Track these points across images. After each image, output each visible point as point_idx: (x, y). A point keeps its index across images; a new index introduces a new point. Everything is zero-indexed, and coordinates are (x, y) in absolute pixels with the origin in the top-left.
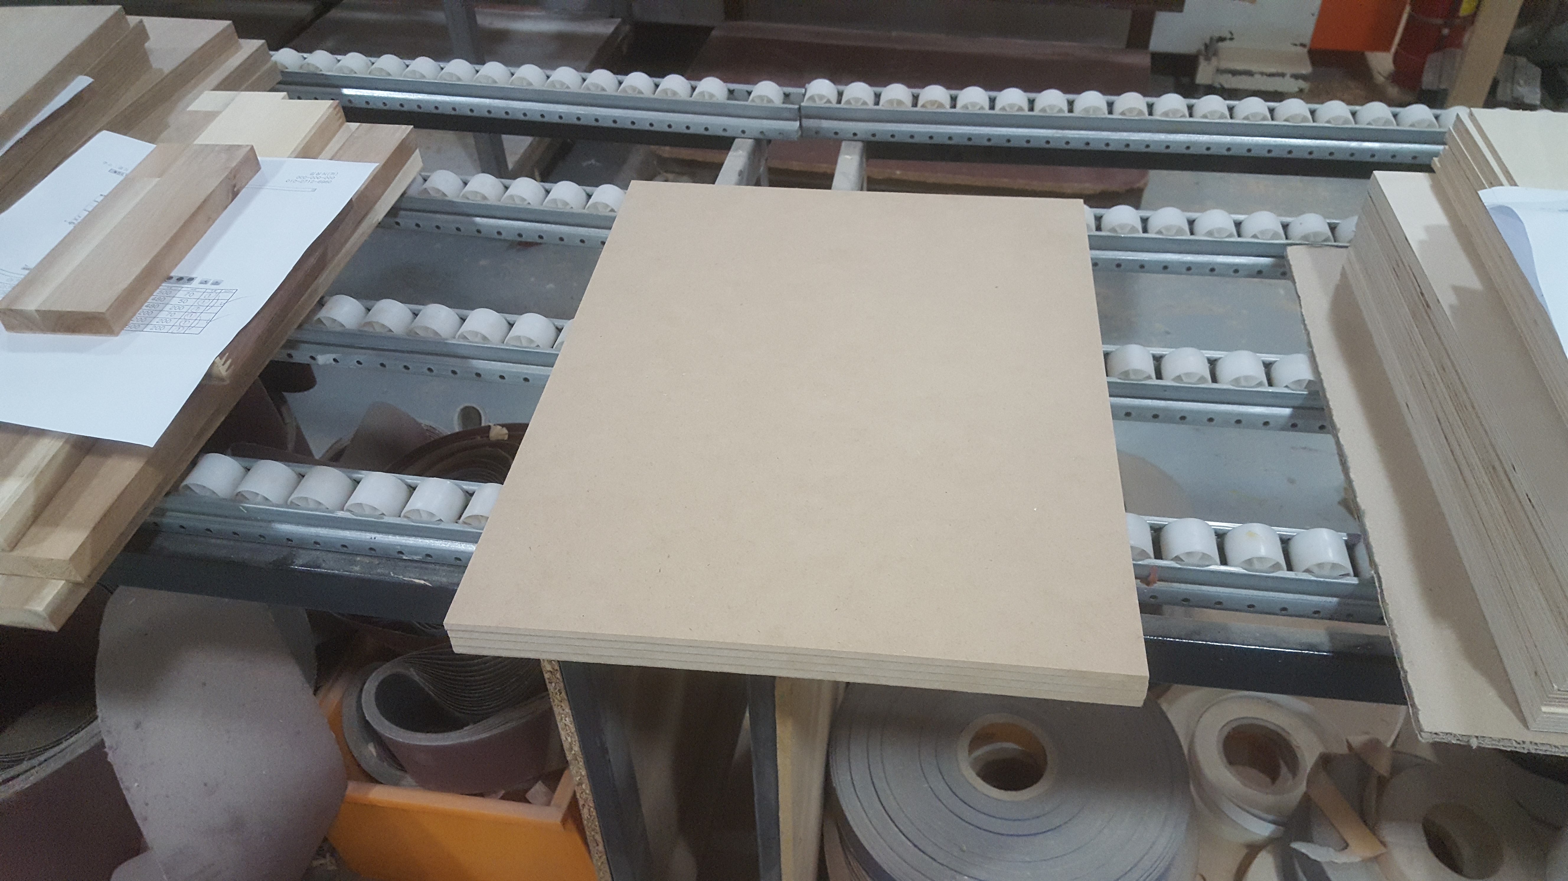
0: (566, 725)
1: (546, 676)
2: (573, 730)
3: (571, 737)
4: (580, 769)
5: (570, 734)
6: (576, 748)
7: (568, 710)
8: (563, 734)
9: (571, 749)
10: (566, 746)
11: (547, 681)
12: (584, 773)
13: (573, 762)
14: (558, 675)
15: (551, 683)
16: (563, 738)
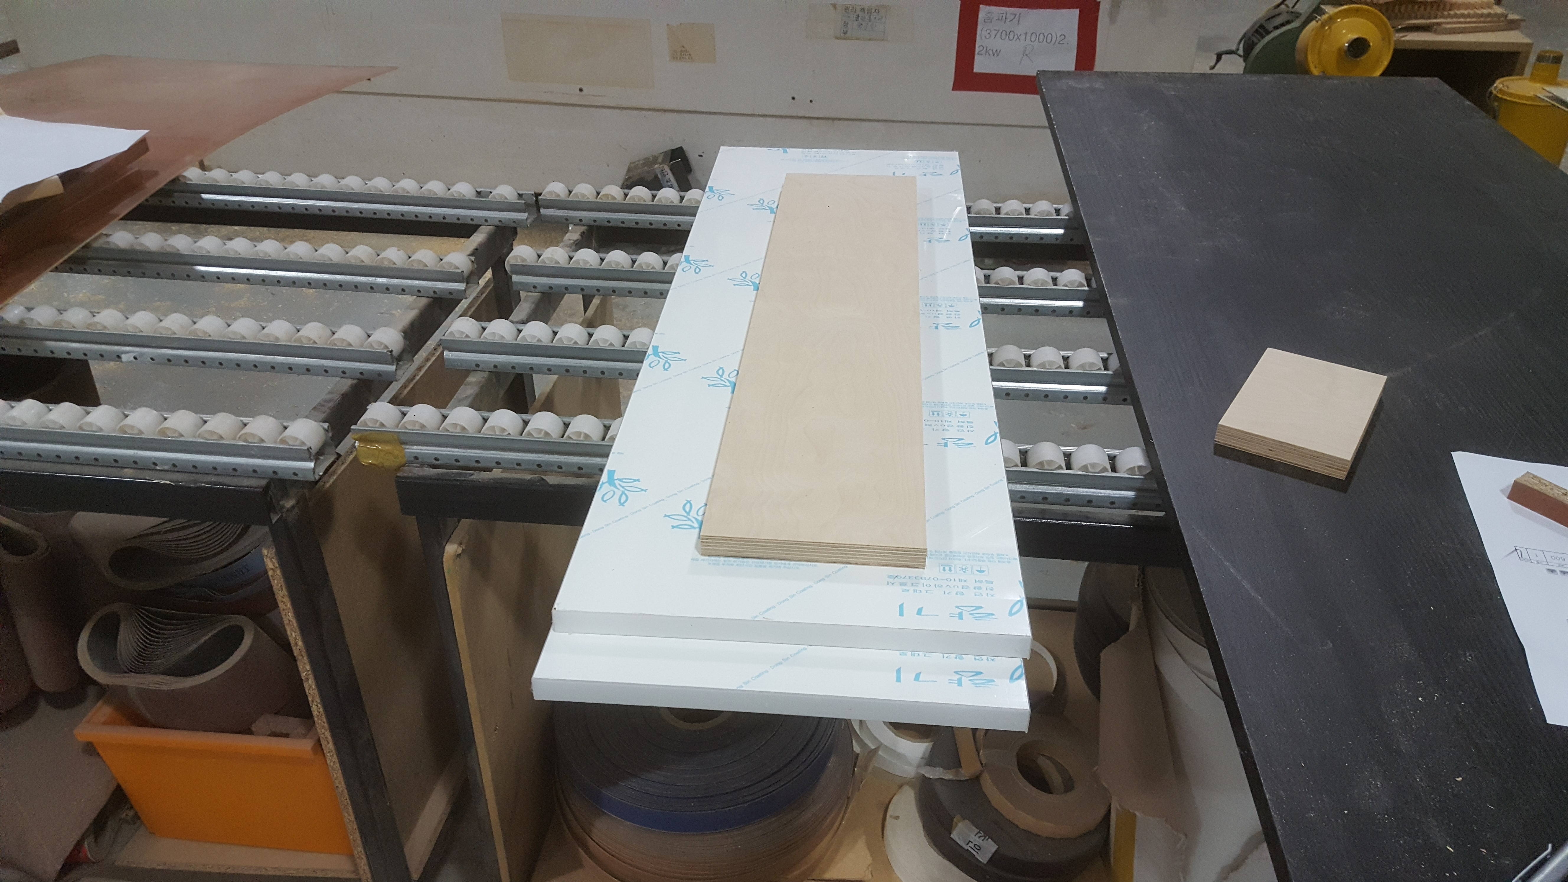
0: (289, 621)
1: (270, 573)
2: (295, 625)
3: (295, 632)
4: (305, 663)
5: (294, 629)
6: (300, 643)
7: (289, 605)
8: (288, 628)
9: (296, 644)
10: (292, 642)
11: (271, 578)
12: (308, 668)
13: (300, 658)
14: (278, 572)
15: (274, 579)
16: (289, 633)
